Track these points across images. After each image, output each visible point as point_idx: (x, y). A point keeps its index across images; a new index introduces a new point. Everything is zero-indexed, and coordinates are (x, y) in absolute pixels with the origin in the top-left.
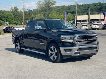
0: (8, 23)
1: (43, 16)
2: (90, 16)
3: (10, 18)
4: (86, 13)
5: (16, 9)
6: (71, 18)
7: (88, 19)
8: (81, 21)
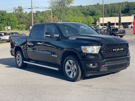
0: (9, 28)
2: (122, 18)
3: (13, 21)
5: (20, 9)
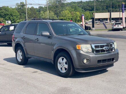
1: (53, 13)
3: (15, 16)
4: (107, 11)
6: (90, 16)
7: (109, 17)
8: (101, 19)
